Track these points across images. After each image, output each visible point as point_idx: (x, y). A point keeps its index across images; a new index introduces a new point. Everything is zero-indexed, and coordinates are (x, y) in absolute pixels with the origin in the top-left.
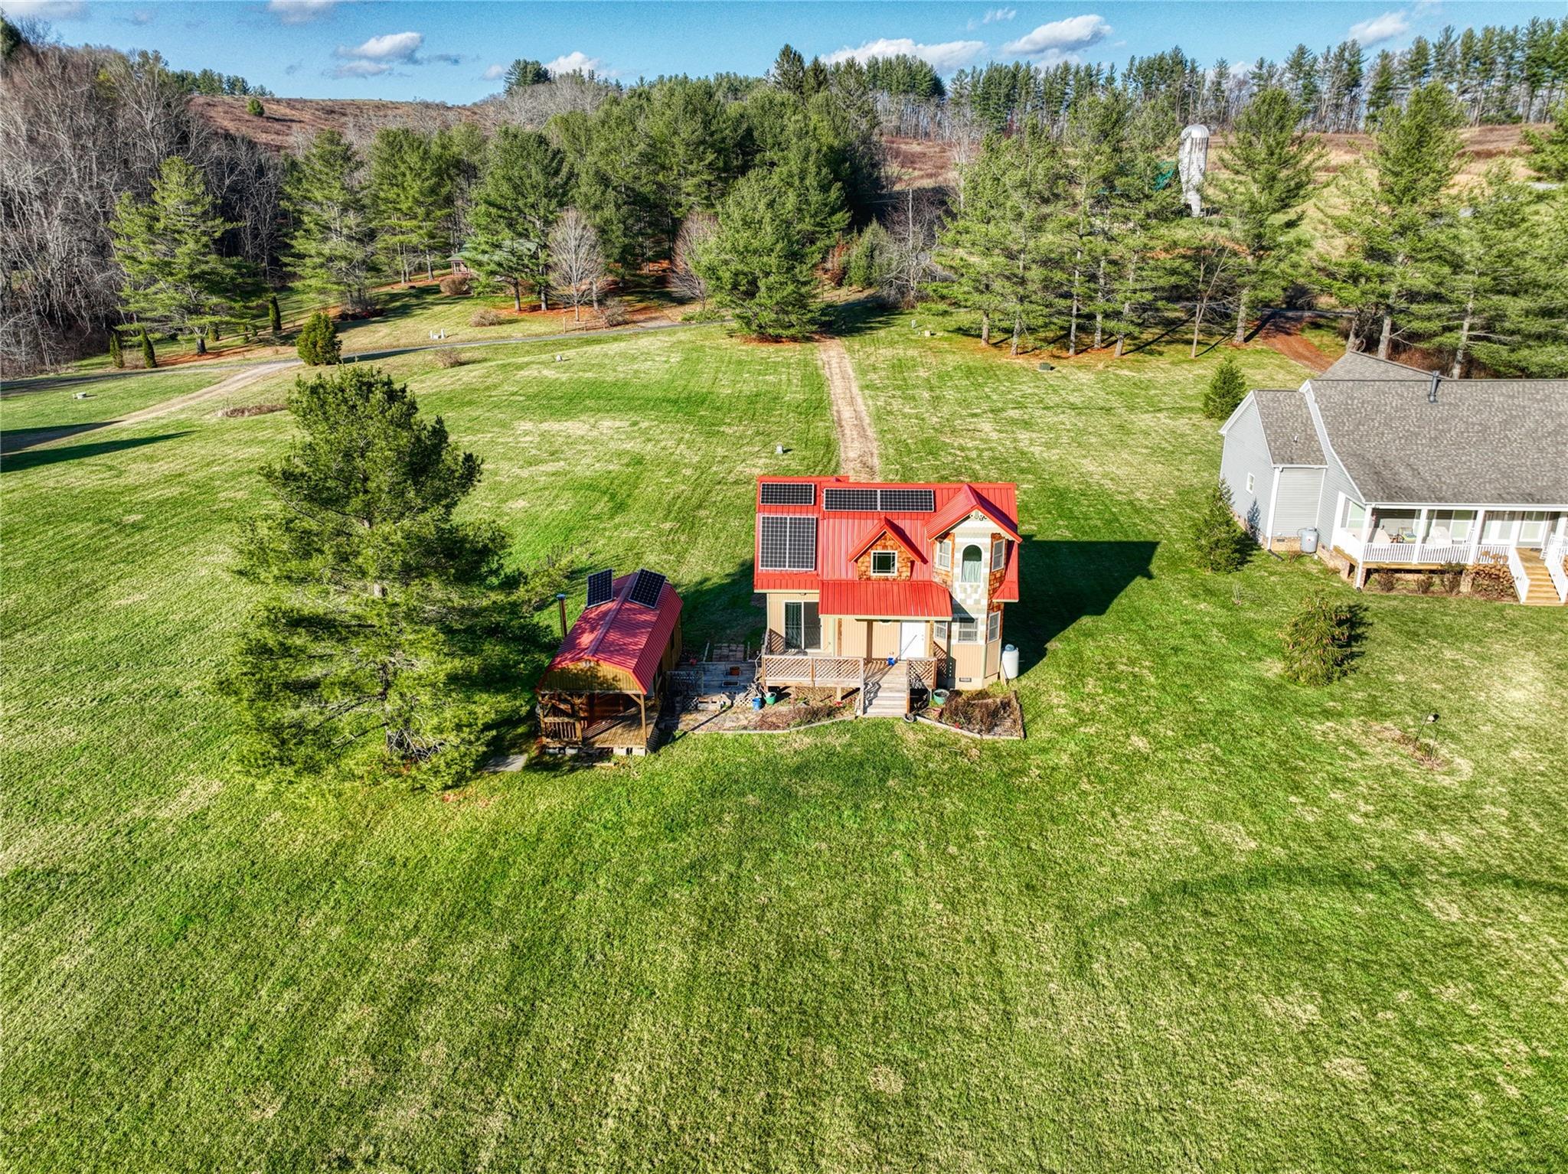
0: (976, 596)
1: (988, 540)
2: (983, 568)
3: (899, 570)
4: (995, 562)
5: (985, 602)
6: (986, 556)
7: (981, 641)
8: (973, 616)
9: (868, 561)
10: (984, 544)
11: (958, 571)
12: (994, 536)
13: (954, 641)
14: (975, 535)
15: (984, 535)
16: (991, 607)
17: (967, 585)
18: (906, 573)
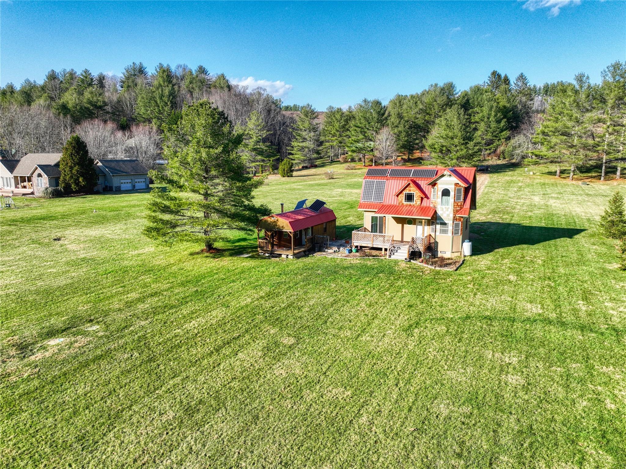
0: (448, 213)
1: (453, 186)
2: (451, 199)
3: (417, 201)
4: (457, 197)
5: (452, 216)
6: (452, 194)
7: (450, 234)
8: (446, 222)
9: (402, 197)
10: (451, 188)
11: (439, 200)
12: (456, 184)
13: (438, 233)
14: (447, 184)
15: (451, 184)
16: (455, 219)
17: (444, 207)
18: (419, 202)
